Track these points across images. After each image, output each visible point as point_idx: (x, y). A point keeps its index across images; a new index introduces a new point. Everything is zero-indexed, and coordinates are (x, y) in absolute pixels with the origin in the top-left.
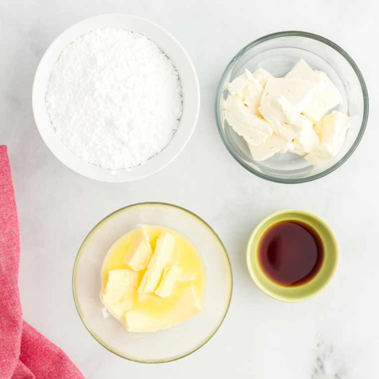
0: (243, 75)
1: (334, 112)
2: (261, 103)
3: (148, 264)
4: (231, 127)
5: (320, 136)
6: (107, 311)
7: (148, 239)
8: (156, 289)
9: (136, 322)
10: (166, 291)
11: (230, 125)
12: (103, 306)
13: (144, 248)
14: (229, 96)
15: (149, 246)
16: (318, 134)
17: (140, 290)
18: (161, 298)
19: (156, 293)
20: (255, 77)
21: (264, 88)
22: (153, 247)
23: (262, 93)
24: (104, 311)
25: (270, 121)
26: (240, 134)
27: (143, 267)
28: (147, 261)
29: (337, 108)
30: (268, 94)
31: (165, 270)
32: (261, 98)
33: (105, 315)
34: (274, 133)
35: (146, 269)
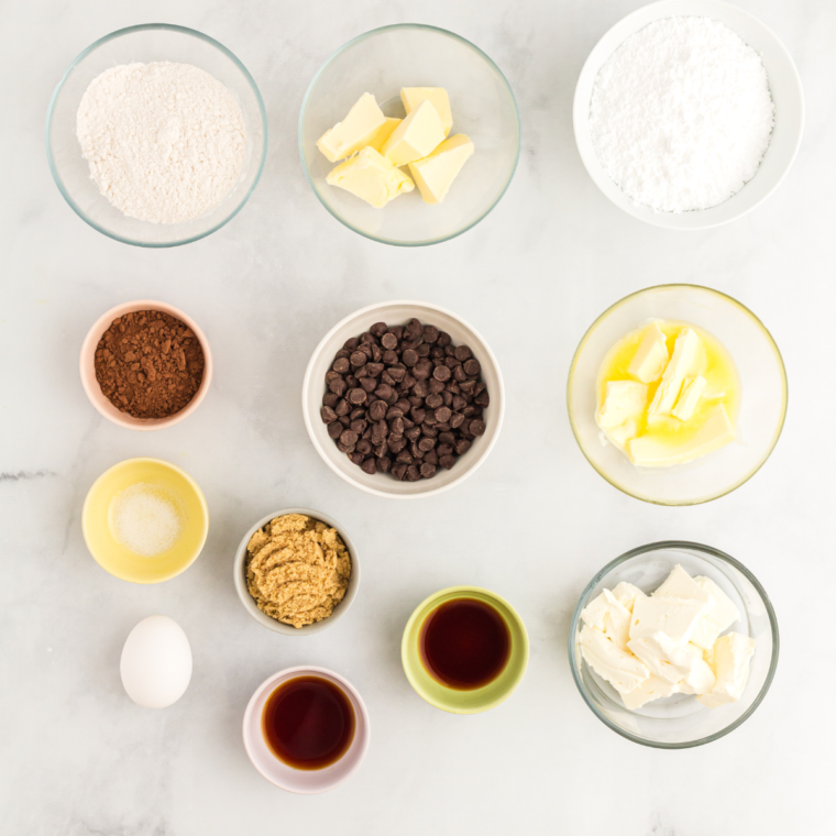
0: (601, 596)
1: (731, 634)
2: (630, 635)
3: (663, 372)
4: (592, 668)
5: (714, 668)
6: (606, 438)
7: (664, 338)
8: (673, 407)
9: (647, 453)
10: (687, 412)
11: (590, 664)
12: (600, 430)
13: (658, 350)
14: (584, 627)
15: (665, 348)
16: (710, 665)
17: (652, 407)
18: (680, 421)
19: (674, 413)
20: (617, 598)
21: (631, 612)
22: (671, 351)
23: (630, 619)
24: (601, 436)
25: (645, 661)
26: (605, 679)
27: (656, 378)
28: (662, 369)
29: (733, 628)
30: (637, 622)
31: (687, 382)
32: (628, 627)
33: (604, 443)
34: (652, 675)
35: (660, 380)
